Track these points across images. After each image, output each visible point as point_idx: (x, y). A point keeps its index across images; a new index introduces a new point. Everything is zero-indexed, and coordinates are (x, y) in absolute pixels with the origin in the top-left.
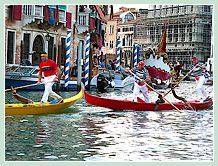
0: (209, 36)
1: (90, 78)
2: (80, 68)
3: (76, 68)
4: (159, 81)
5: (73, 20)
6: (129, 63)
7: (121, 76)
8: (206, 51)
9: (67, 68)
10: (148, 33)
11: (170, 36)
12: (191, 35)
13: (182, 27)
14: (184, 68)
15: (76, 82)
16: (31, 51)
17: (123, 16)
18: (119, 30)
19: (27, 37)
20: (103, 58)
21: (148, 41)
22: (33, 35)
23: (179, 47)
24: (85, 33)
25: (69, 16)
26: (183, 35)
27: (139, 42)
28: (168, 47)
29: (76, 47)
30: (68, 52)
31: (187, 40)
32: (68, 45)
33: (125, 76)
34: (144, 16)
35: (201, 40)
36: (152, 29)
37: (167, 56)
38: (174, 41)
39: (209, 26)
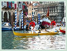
0: (64, 10)
1: (24, 26)
2: (20, 23)
4: (48, 26)
5: (17, 6)
6: (37, 20)
8: (63, 15)
9: (16, 23)
10: (43, 10)
11: (50, 10)
12: (57, 10)
13: (54, 7)
15: (19, 28)
16: (3, 18)
18: (33, 9)
20: (28, 19)
21: (43, 12)
22: (4, 12)
23: (53, 14)
26: (55, 10)
27: (40, 13)
28: (50, 14)
29: (19, 15)
30: (16, 17)
31: (56, 12)
32: (16, 15)
34: (41, 4)
35: (61, 11)
36: (44, 8)
37: (49, 17)
38: (51, 12)
39: (63, 7)
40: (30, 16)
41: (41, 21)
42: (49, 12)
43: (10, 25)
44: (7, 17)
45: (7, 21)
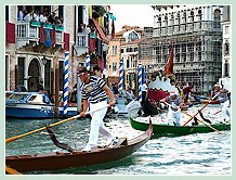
0: (220, 55)
2: (80, 94)
3: (75, 93)
5: (72, 42)
6: (133, 87)
7: (125, 101)
8: (217, 71)
9: (66, 94)
10: (154, 53)
11: (178, 56)
12: (200, 54)
13: (191, 45)
14: (194, 90)
15: (75, 109)
16: (27, 76)
17: (126, 35)
18: (122, 51)
19: (21, 61)
21: (154, 62)
22: (29, 59)
23: (188, 67)
24: (84, 55)
25: (67, 36)
26: (192, 55)
27: (144, 63)
30: (66, 76)
31: (196, 59)
32: (66, 68)
34: (149, 35)
35: (211, 59)
36: (158, 48)
37: (174, 78)
38: (181, 60)
39: (220, 44)
40: (115, 74)
42: (175, 61)
43: (47, 99)
44: (39, 74)
45: (39, 89)
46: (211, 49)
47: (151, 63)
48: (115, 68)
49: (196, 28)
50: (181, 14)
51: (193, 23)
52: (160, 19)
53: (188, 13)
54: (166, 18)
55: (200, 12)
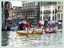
0: (39, 14)
1: (5, 27)
6: (16, 22)
7: (14, 26)
8: (39, 19)
11: (28, 14)
12: (34, 14)
13: (31, 12)
17: (14, 9)
18: (13, 13)
20: (8, 21)
23: (31, 17)
24: (3, 14)
26: (32, 14)
28: (27, 18)
33: (15, 26)
34: (20, 9)
35: (37, 15)
36: (23, 12)
37: (27, 20)
38: (29, 16)
39: (39, 11)
40: (11, 19)
41: (20, 23)
42: (27, 16)
46: (37, 13)
47: (21, 16)
48: (11, 17)
49: (33, 7)
50: (29, 3)
51: (32, 6)
52: (23, 5)
53: (31, 3)
54: (25, 4)
55: (34, 3)
